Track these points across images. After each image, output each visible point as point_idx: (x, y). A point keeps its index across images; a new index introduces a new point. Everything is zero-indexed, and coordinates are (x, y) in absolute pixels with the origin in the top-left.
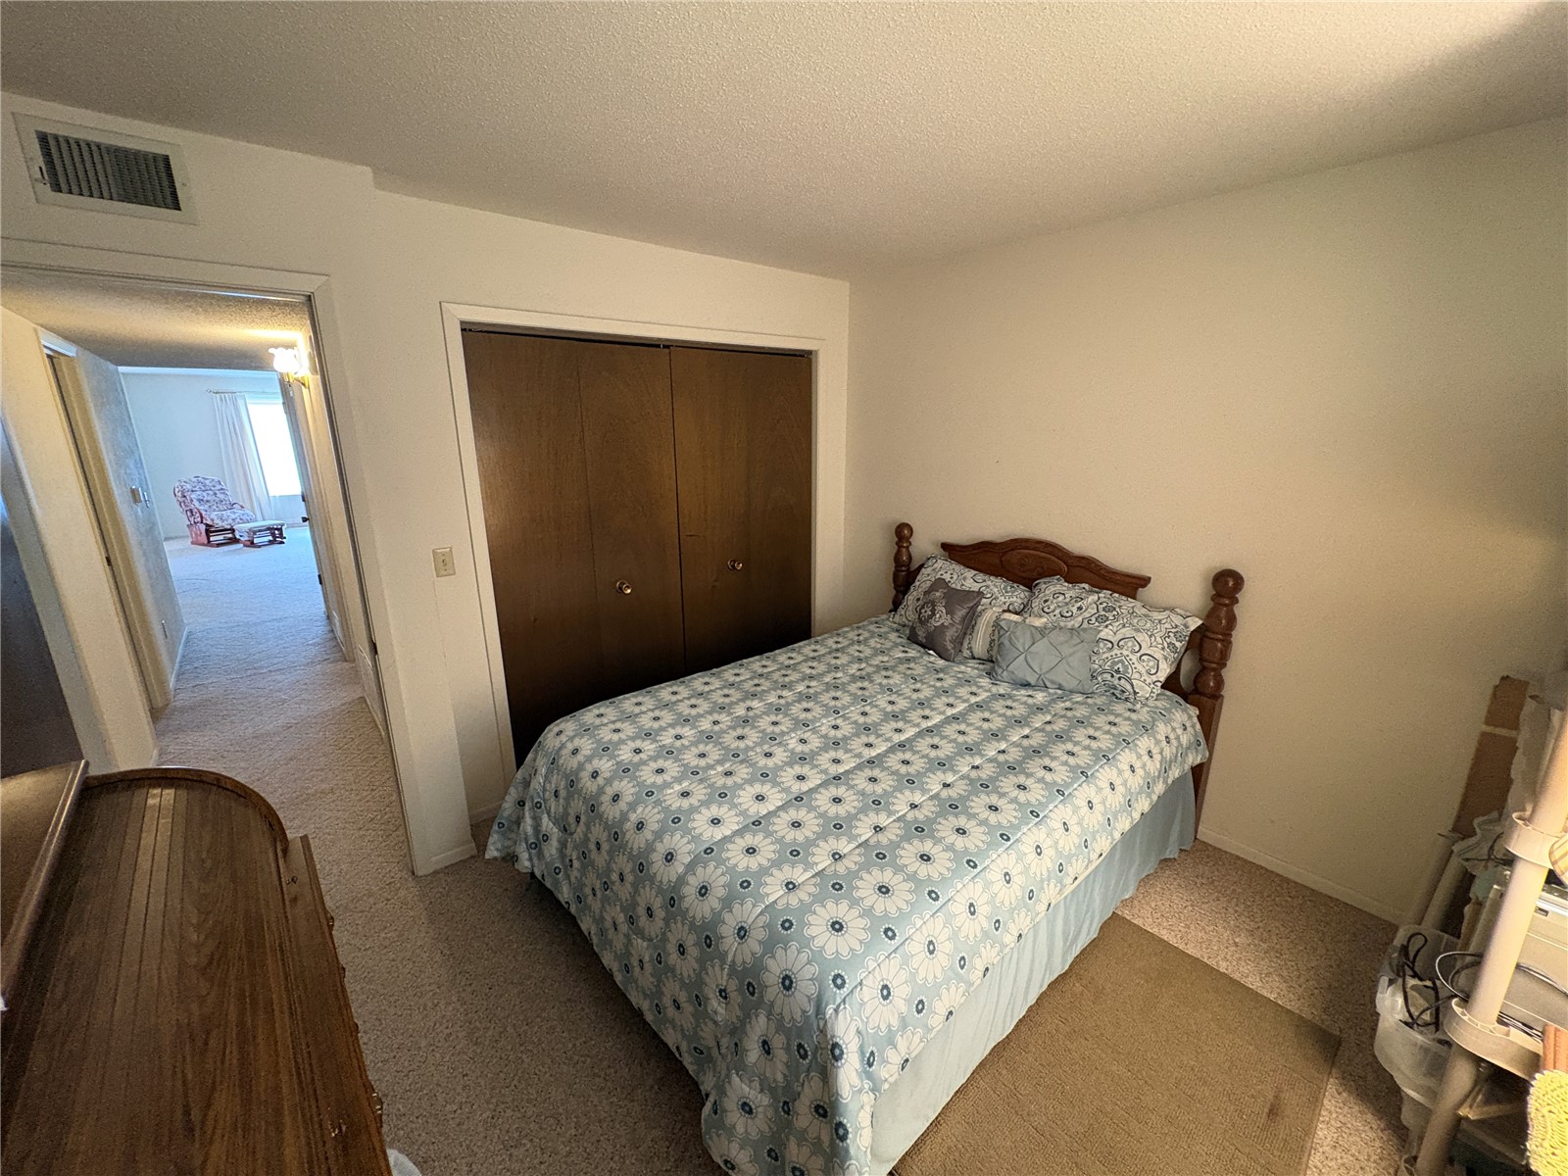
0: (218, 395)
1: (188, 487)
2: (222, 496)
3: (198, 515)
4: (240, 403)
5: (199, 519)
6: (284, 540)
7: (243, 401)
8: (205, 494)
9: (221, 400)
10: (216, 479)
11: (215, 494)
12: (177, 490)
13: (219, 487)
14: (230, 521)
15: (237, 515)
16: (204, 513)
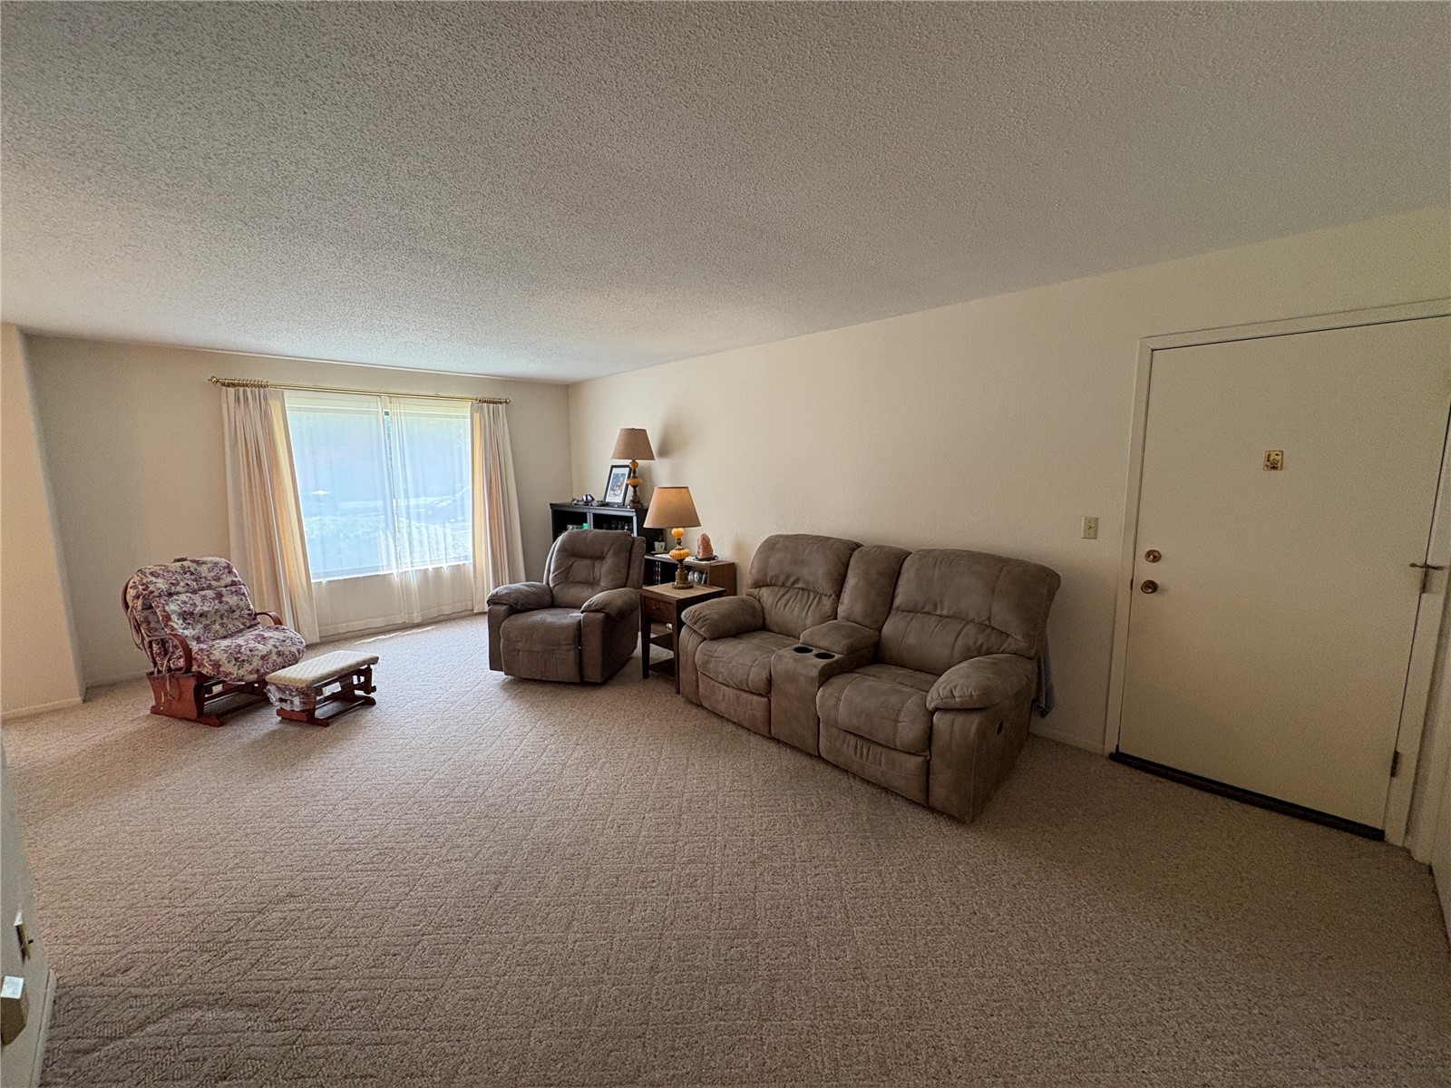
0: (231, 390)
1: (161, 584)
2: (232, 600)
3: (180, 652)
4: (274, 407)
5: (181, 663)
6: (372, 695)
7: (279, 406)
8: (197, 599)
9: (238, 399)
10: (223, 561)
11: (219, 596)
12: (131, 593)
13: (229, 580)
14: (256, 662)
15: (269, 647)
16: (195, 646)
